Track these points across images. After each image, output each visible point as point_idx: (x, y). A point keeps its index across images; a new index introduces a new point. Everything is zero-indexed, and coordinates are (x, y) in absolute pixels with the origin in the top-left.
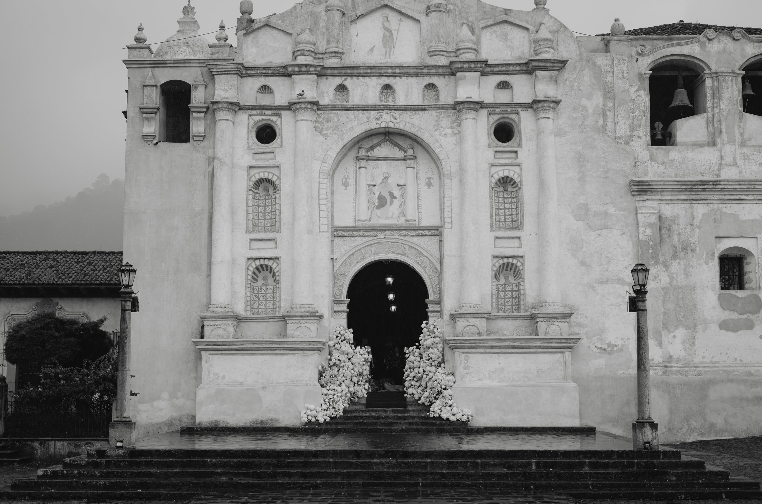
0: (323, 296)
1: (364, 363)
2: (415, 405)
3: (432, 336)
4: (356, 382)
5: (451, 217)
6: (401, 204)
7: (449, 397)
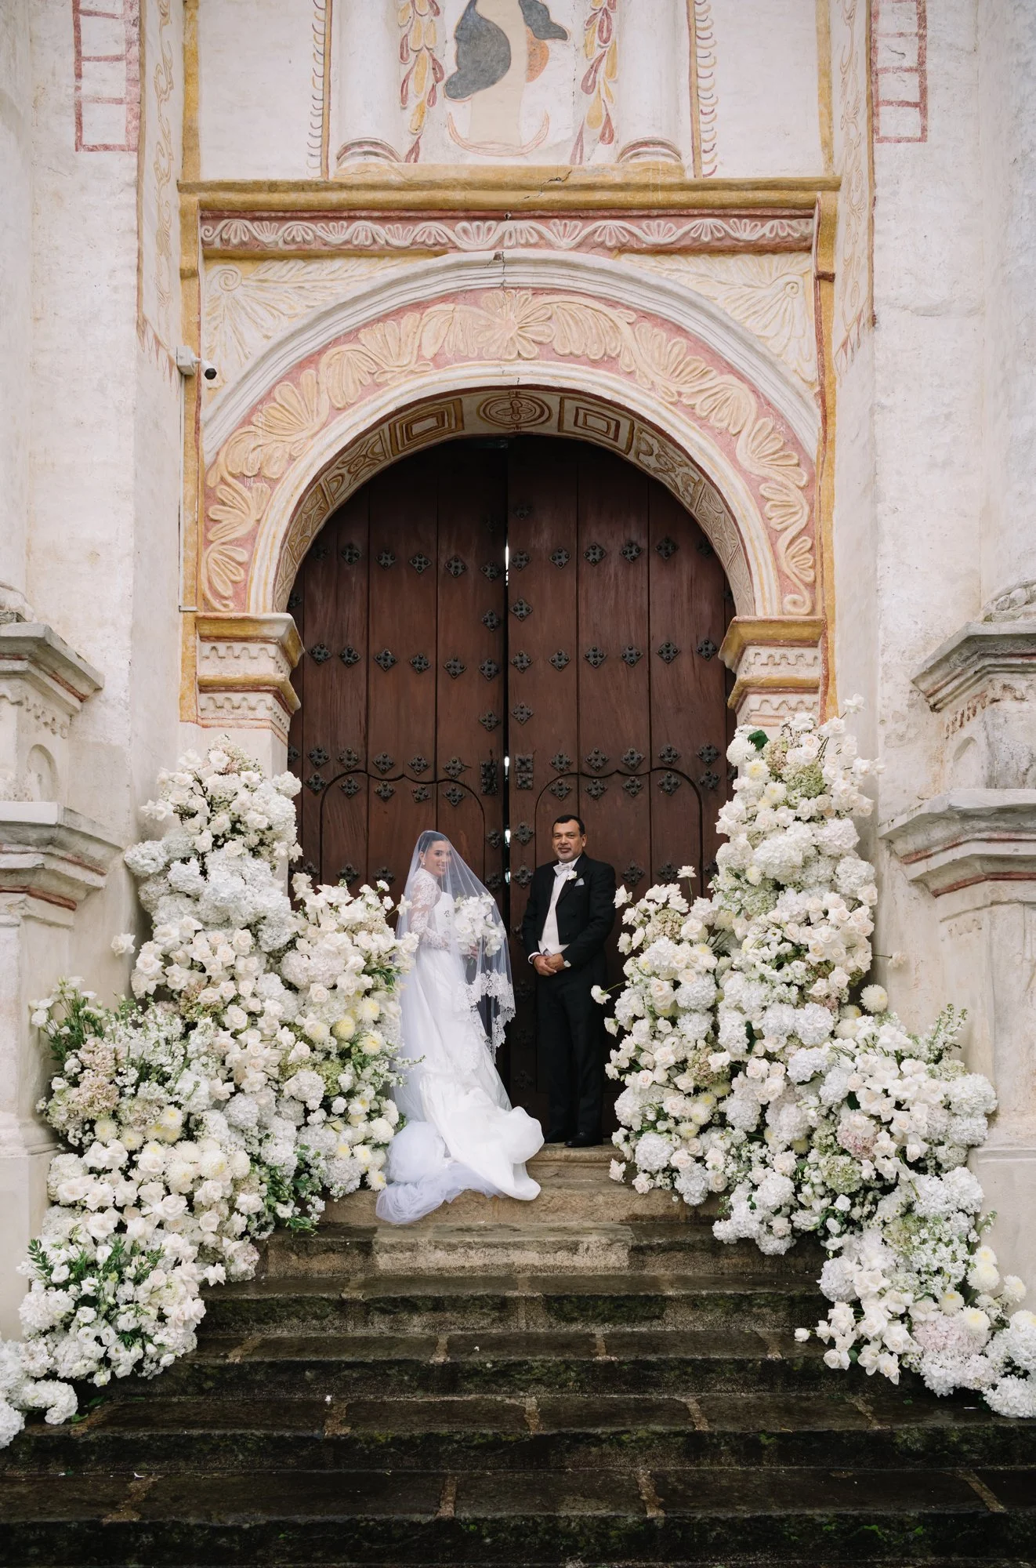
0: (94, 556)
1: (368, 981)
2: (688, 1248)
3: (807, 807)
4: (314, 1103)
5: (920, 68)
6: (594, 69)
7: (964, 1222)
